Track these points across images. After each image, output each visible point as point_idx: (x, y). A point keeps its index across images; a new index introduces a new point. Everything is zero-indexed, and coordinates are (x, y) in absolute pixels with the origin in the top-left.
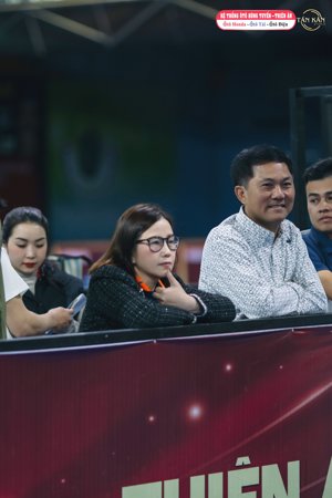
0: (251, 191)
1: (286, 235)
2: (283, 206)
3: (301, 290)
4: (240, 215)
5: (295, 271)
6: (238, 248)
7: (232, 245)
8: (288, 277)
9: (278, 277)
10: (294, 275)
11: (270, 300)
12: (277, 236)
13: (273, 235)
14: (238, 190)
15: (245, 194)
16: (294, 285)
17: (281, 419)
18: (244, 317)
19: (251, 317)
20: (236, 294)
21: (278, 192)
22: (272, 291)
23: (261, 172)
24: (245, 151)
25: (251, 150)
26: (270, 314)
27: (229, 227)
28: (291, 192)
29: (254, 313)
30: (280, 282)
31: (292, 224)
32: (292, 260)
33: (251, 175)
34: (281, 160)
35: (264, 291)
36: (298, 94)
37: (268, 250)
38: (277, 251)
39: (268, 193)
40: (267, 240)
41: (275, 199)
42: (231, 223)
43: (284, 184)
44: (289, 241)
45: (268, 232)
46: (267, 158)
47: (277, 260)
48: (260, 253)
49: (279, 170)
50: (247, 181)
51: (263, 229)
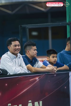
0: (12, 47)
1: (19, 57)
2: (18, 50)
3: (22, 68)
4: (9, 52)
5: (20, 64)
6: (8, 59)
7: (7, 59)
8: (19, 65)
9: (17, 65)
10: (20, 65)
11: (15, 70)
12: (17, 57)
13: (16, 56)
14: (8, 47)
15: (10, 48)
16: (20, 67)
17: (18, 96)
18: (10, 74)
19: (11, 74)
20: (8, 69)
21: (17, 47)
22: (16, 68)
23: (13, 43)
24: (9, 39)
25: (11, 38)
26: (15, 73)
27: (6, 55)
28: (20, 47)
29: (12, 73)
30: (17, 66)
31: (20, 54)
32: (20, 62)
33: (11, 44)
34: (18, 40)
35: (14, 68)
36: (21, 26)
37: (15, 60)
38: (17, 60)
39: (15, 48)
40: (14, 58)
41: (17, 49)
42: (7, 54)
43: (18, 46)
44: (19, 58)
45: (15, 56)
46: (14, 40)
47: (17, 62)
48: (13, 60)
49: (17, 43)
50: (10, 45)
51: (14, 55)
